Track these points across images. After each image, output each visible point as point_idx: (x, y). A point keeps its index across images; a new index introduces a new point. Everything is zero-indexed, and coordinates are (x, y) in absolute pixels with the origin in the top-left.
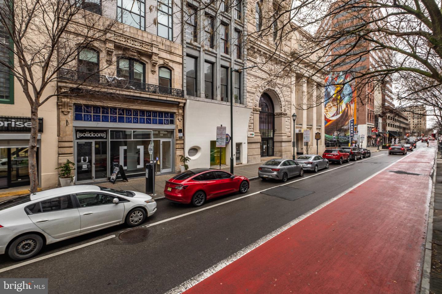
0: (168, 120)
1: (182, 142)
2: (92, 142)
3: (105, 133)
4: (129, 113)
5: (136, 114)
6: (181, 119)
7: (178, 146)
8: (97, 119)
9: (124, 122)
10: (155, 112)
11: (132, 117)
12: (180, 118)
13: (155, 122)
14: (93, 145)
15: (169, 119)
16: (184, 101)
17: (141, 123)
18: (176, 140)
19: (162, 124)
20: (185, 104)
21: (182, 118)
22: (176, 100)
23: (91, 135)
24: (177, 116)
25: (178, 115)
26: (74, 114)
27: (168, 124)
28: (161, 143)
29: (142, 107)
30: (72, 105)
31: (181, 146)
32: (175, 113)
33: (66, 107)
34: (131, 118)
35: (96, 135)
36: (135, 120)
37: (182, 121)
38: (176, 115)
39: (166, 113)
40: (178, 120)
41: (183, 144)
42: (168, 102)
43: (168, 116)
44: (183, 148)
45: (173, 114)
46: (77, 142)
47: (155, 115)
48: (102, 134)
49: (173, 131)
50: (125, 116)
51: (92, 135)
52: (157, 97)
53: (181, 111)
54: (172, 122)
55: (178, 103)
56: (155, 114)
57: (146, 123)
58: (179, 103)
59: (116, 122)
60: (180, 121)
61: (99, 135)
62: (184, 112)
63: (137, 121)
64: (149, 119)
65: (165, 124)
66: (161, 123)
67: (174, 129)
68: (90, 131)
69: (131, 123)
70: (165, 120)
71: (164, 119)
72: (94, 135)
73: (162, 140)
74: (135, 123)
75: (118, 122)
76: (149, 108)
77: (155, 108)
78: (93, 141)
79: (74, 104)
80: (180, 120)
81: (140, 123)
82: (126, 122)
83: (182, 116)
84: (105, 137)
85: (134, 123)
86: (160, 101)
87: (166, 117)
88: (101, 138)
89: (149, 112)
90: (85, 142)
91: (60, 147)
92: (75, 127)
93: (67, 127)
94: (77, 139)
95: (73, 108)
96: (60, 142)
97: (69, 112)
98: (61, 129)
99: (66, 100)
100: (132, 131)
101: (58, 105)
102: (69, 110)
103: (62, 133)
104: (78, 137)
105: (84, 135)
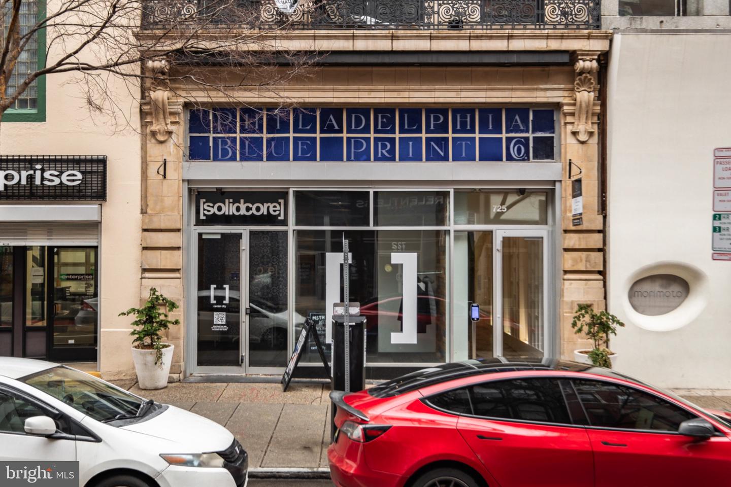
0: (527, 139)
1: (595, 240)
2: (239, 236)
3: (282, 201)
4: (358, 122)
5: (388, 126)
6: (591, 134)
7: (575, 261)
8: (251, 152)
9: (342, 160)
10: (464, 111)
11: (372, 135)
12: (584, 126)
13: (464, 154)
14: (245, 244)
15: (531, 135)
16: (599, 45)
17: (404, 158)
18: (566, 231)
19: (498, 158)
20: (604, 59)
21: (595, 129)
22: (554, 45)
23: (238, 209)
24: (569, 119)
25: (573, 114)
26: (185, 141)
27: (526, 158)
28: (497, 244)
29: (406, 94)
30: (179, 108)
31: (588, 260)
32: (558, 106)
33: (161, 116)
34: (368, 140)
35: (254, 211)
36: (384, 147)
37: (595, 139)
38: (565, 115)
39: (518, 111)
40: (571, 140)
41: (602, 250)
42: (515, 59)
43: (525, 121)
44: (603, 273)
45: (552, 112)
46: (200, 235)
47: (464, 124)
48: (271, 206)
49: (553, 191)
50: (345, 135)
51: (243, 212)
52: (463, 45)
53: (585, 96)
54: (545, 149)
55: (566, 59)
56: (464, 117)
57: (428, 159)
58: (573, 56)
59: (313, 158)
60: (583, 143)
61: (264, 210)
62: (602, 97)
63: (392, 151)
64: (438, 141)
65: (510, 158)
66: (491, 154)
67: (554, 182)
68: (236, 196)
69: (368, 159)
70: (509, 140)
71: (504, 135)
72: (248, 209)
73: (501, 232)
74: (384, 159)
75: (321, 160)
76: (438, 94)
77: (463, 94)
78: (245, 231)
79: (186, 105)
80: (583, 137)
81: (401, 159)
82: (349, 159)
83: (595, 119)
84: (282, 217)
85: (377, 159)
86: (476, 59)
87: (517, 130)
88: (270, 219)
89: (438, 111)
90: (222, 234)
91: (145, 248)
92: (189, 181)
93: (165, 182)
94: (199, 222)
95: (184, 119)
96: (145, 230)
97: (170, 133)
98: (150, 190)
99: (160, 95)
100: (371, 191)
101: (143, 114)
102: (171, 128)
103: (150, 203)
104: (202, 217)
105: (220, 209)
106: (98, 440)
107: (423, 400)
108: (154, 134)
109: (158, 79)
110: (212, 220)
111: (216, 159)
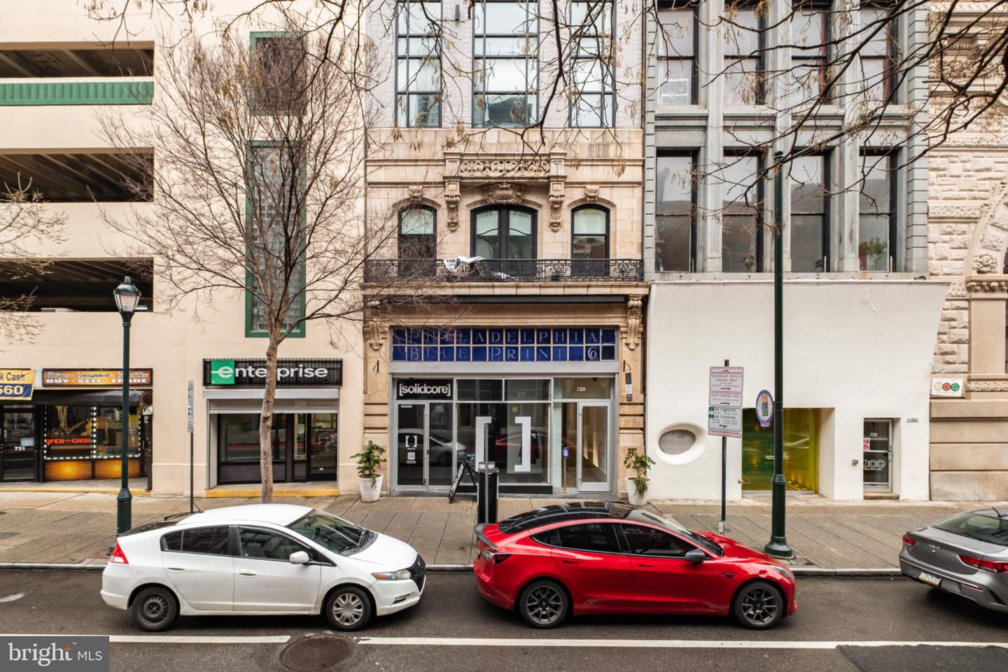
0: (598, 347)
1: (639, 409)
2: (424, 406)
3: (449, 385)
4: (496, 337)
5: (514, 339)
6: (637, 345)
7: (627, 422)
8: (431, 356)
9: (485, 360)
10: (560, 330)
11: (504, 345)
12: (633, 340)
13: (559, 356)
14: (427, 411)
15: (600, 345)
16: (643, 291)
17: (523, 359)
18: (621, 404)
19: (581, 359)
20: (645, 299)
21: (640, 341)
22: (615, 291)
23: (423, 390)
24: (624, 335)
25: (626, 333)
26: (390, 348)
27: (597, 359)
28: (580, 411)
29: (525, 320)
30: (387, 329)
31: (634, 421)
32: (617, 327)
33: (376, 334)
34: (501, 348)
35: (432, 391)
36: (511, 352)
37: (639, 348)
38: (622, 333)
39: (593, 330)
40: (625, 349)
41: (643, 415)
42: (591, 300)
43: (597, 337)
44: (643, 429)
45: (614, 331)
46: (400, 405)
47: (560, 338)
48: (443, 388)
49: (614, 379)
50: (488, 345)
51: (426, 391)
52: (560, 291)
53: (634, 322)
54: (609, 354)
55: (622, 299)
56: (560, 334)
57: (538, 360)
58: (627, 298)
59: (468, 359)
60: (632, 350)
61: (438, 390)
62: (644, 322)
63: (516, 355)
64: (544, 349)
65: (588, 359)
66: (576, 356)
67: (614, 374)
68: (421, 382)
69: (502, 360)
70: (587, 348)
71: (584, 345)
72: (429, 390)
73: (582, 403)
74: (511, 360)
75: (474, 360)
76: (544, 320)
77: (560, 320)
78: (426, 403)
79: (391, 327)
80: (632, 347)
81: (522, 360)
82: (490, 360)
83: (640, 335)
84: (449, 395)
85: (507, 360)
86: (568, 300)
87: (592, 342)
88: (442, 396)
89: (544, 330)
90: (413, 405)
91: (366, 415)
92: (393, 374)
93: (378, 375)
94: (399, 398)
95: (389, 336)
96: (366, 404)
97: (381, 345)
98: (369, 380)
99: (376, 322)
100: (503, 380)
101: (365, 333)
102: (381, 341)
103: (369, 387)
104: (401, 395)
105: (411, 390)
106: (334, 565)
107: (531, 537)
108: (371, 345)
109: (376, 311)
110: (407, 396)
111: (409, 360)
